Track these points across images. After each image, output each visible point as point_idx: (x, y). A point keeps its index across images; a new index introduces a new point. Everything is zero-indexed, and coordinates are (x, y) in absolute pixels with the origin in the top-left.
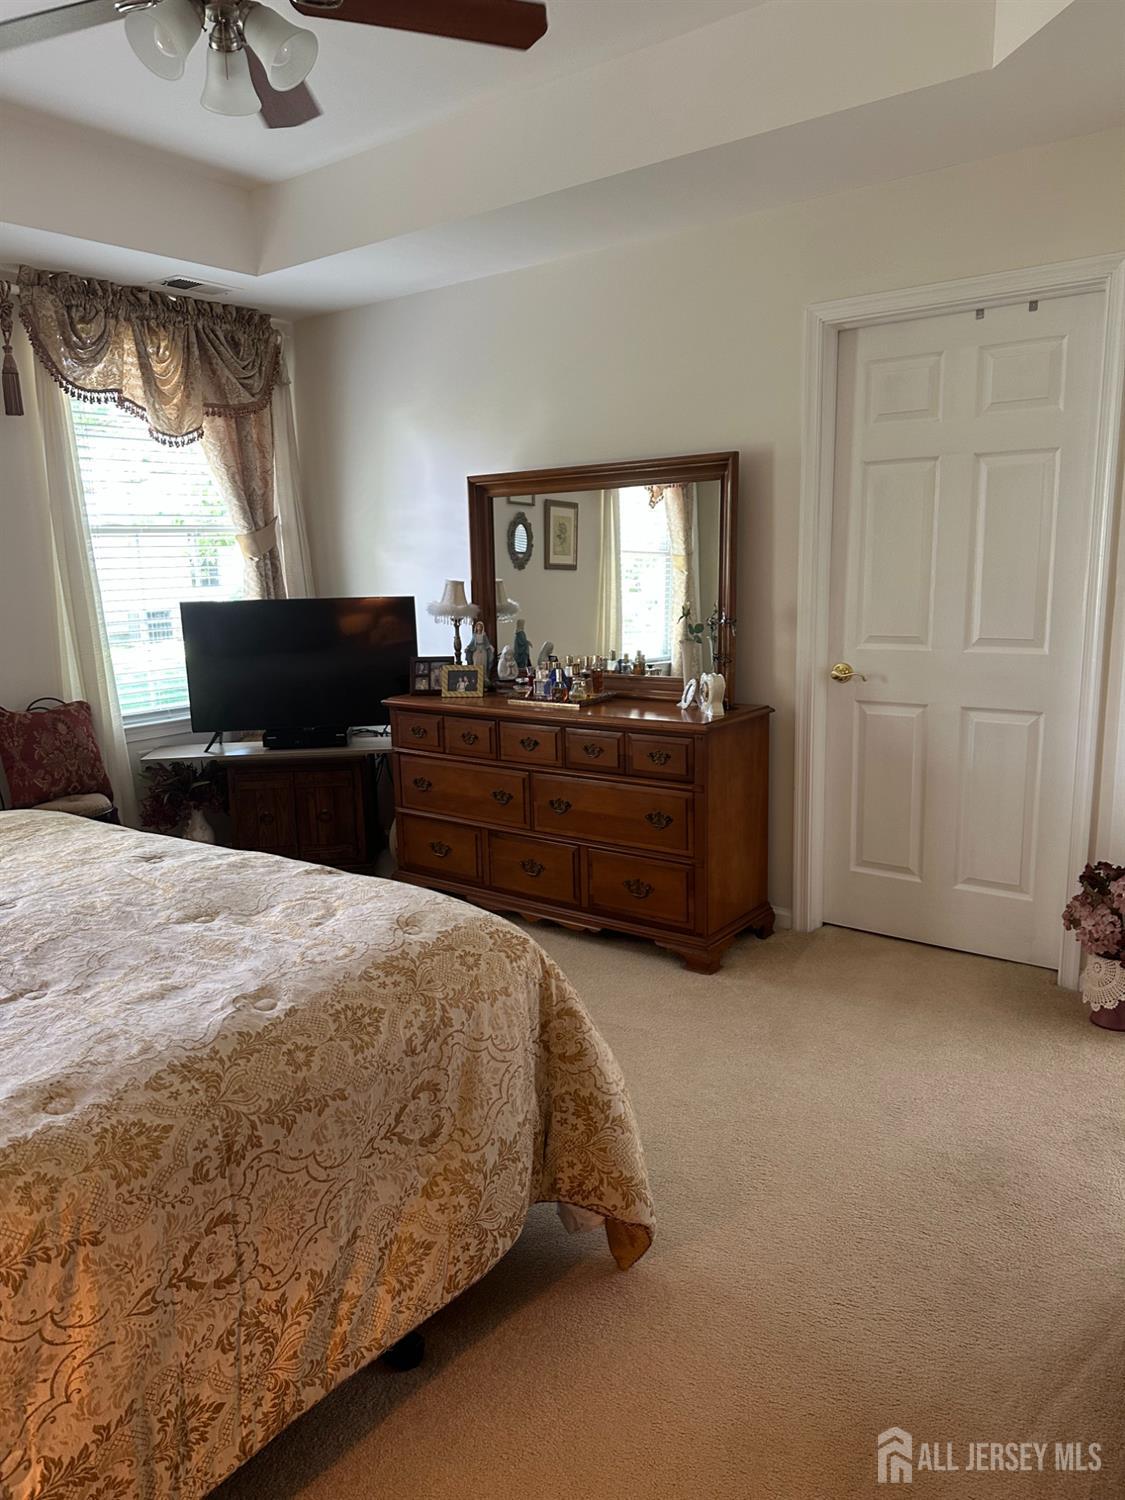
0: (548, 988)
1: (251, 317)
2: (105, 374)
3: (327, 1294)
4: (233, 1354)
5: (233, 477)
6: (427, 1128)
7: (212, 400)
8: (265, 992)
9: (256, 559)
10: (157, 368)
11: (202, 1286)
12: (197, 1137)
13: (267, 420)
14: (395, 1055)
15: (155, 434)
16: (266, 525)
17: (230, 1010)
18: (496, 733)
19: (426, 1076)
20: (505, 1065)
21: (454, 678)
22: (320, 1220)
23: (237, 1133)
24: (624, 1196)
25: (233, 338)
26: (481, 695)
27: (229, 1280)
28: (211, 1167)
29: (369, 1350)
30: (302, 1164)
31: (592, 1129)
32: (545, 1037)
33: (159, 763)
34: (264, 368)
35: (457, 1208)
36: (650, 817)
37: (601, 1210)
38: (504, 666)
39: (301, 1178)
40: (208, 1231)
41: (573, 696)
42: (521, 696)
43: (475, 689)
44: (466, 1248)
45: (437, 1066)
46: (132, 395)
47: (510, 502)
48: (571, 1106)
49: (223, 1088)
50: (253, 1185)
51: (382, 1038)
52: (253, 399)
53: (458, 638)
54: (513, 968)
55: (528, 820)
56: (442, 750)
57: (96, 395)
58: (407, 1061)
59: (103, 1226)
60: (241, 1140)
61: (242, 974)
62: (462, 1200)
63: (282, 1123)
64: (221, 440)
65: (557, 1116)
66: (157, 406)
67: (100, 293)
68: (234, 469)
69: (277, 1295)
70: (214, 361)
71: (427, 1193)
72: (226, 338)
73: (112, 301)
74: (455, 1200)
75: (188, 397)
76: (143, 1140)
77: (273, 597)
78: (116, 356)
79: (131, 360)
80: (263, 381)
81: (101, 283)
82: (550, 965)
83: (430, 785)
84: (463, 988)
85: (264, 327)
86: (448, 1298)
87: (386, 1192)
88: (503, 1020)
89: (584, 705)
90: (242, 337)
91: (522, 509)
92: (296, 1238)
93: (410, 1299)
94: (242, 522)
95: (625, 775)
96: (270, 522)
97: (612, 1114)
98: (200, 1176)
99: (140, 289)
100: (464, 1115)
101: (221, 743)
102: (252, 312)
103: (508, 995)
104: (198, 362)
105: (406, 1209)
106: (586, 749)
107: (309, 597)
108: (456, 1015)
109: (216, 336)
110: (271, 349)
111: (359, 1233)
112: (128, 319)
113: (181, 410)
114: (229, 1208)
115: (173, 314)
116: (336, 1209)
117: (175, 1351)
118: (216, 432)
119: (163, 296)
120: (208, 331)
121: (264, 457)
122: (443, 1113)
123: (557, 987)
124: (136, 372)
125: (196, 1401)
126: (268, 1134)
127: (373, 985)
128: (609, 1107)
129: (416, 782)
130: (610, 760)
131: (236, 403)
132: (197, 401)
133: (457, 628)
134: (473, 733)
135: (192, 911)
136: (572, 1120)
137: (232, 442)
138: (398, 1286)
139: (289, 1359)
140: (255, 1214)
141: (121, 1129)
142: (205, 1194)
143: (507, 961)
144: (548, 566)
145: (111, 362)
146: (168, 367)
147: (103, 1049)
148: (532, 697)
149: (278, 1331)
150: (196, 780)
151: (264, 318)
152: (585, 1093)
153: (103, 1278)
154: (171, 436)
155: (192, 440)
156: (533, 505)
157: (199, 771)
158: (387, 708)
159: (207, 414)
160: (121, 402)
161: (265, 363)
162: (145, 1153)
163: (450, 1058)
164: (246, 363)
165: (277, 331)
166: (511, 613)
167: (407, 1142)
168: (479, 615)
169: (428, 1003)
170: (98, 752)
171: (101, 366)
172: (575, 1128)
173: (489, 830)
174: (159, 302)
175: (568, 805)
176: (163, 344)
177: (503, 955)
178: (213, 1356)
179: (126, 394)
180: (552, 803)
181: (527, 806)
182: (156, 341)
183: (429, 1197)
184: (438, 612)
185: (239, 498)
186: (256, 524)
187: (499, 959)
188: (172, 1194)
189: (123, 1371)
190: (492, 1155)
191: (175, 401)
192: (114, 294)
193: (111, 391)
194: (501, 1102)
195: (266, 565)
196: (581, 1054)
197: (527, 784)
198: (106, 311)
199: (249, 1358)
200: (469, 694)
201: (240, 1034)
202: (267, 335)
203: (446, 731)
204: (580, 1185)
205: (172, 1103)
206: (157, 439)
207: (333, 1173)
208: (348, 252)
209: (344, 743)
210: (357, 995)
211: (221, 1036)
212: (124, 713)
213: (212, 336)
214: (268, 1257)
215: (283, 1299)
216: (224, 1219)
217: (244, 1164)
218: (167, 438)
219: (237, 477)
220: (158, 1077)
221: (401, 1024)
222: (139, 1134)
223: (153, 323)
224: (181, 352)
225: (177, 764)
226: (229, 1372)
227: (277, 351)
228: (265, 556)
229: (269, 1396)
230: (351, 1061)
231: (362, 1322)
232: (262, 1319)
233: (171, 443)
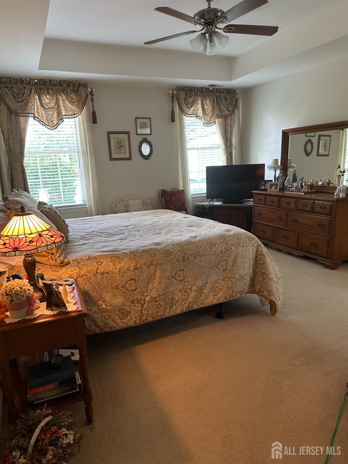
0: (258, 249)
1: (230, 91)
2: (194, 110)
3: (200, 290)
4: (182, 293)
5: (222, 134)
6: (224, 268)
7: (219, 114)
8: (196, 237)
9: (226, 155)
10: (206, 107)
11: (177, 280)
12: (178, 254)
13: (233, 118)
14: (218, 251)
15: (204, 124)
16: (230, 146)
17: (189, 238)
18: (279, 201)
19: (225, 258)
20: (243, 261)
21: (271, 185)
22: (200, 276)
23: (185, 256)
24: (269, 294)
25: (225, 97)
26: (278, 190)
27: (182, 281)
28: (181, 260)
29: (207, 304)
30: (197, 265)
31: (264, 279)
32: (256, 259)
33: (198, 205)
34: (233, 104)
35: (228, 284)
36: (319, 225)
37: (264, 296)
38: (286, 183)
39: (197, 268)
40: (179, 271)
41: (303, 191)
42: (289, 191)
43: (277, 189)
44: (229, 292)
45: (228, 257)
46: (200, 115)
47: (306, 136)
48: (260, 274)
49: (184, 248)
50: (188, 266)
51: (215, 248)
52: (229, 113)
53: (275, 175)
54: (249, 242)
55: (286, 225)
56: (265, 205)
57: (191, 116)
58: (221, 254)
59: (162, 263)
60: (186, 258)
61: (193, 234)
62: (230, 283)
63: (194, 257)
64: (220, 124)
65: (257, 275)
66: (205, 117)
67: (194, 90)
68: (223, 132)
69: (190, 287)
70: (220, 104)
71: (223, 280)
72: (224, 97)
73: (197, 92)
74: (228, 282)
75: (213, 114)
76: (169, 252)
77: (230, 165)
78: (196, 105)
79: (200, 106)
80: (232, 108)
81: (194, 88)
82: (260, 244)
83: (261, 214)
84: (236, 243)
85: (234, 93)
86: (225, 301)
87: (214, 277)
88: (244, 252)
89: (306, 193)
90: (228, 97)
91: (310, 138)
92: (195, 278)
93: (217, 298)
94: (224, 145)
95: (313, 213)
96: (231, 145)
97: (269, 277)
98: (178, 261)
99: (203, 88)
100: (232, 267)
101: (213, 202)
102: (231, 89)
103: (247, 247)
104: (216, 105)
105: (218, 282)
106: (303, 205)
107: (240, 164)
108: (233, 248)
109: (221, 97)
110: (235, 99)
111: (208, 282)
112: (200, 96)
113: (211, 117)
114: (183, 268)
115: (211, 93)
116: (203, 275)
117: (172, 289)
118: (219, 122)
119: (208, 89)
120: (219, 96)
121: (231, 128)
122: (228, 266)
123: (261, 249)
124: (201, 109)
125: (174, 298)
126: (191, 258)
127: (216, 239)
128: (269, 275)
129: (258, 213)
130: (309, 208)
131: (225, 114)
132: (215, 115)
133: (275, 172)
134: (274, 200)
135: (189, 226)
136: (260, 277)
137: (223, 125)
138: (214, 294)
139: (191, 298)
140: (188, 271)
141: (166, 250)
142: (179, 264)
143: (248, 241)
144: (318, 155)
145: (195, 107)
146: (208, 107)
147: (167, 240)
148: (292, 191)
149: (190, 293)
150: (206, 210)
151: (234, 91)
152: (263, 271)
153: (161, 271)
154: (207, 124)
155: (213, 125)
156: (314, 136)
157: (207, 208)
158: (253, 193)
159: (217, 118)
160: (197, 117)
161: (233, 103)
162: (169, 254)
163: (231, 256)
164: (228, 103)
165: (237, 94)
166: (293, 168)
167: (219, 269)
168: (282, 168)
169: (227, 244)
170: (185, 202)
171: (193, 108)
172: (260, 278)
173: (276, 227)
174: (208, 90)
175: (297, 221)
176: (208, 101)
177: (247, 239)
178: (178, 292)
179: (198, 115)
180: (293, 220)
181: (286, 221)
182: (206, 101)
183: (223, 281)
184: (270, 168)
185: (223, 139)
186: (227, 146)
187: (246, 240)
188: (173, 262)
189: (163, 287)
190: (238, 277)
191: (210, 115)
192: (197, 90)
193: (195, 114)
194: (241, 267)
195: (229, 156)
196: (264, 263)
197: (287, 215)
198: (195, 95)
199: (185, 295)
200: (275, 190)
201: (189, 241)
202: (234, 95)
203: (267, 200)
204: (260, 290)
205: (175, 249)
206: (204, 125)
207: (203, 269)
208: (252, 73)
209: (242, 203)
210: (213, 240)
211: (186, 241)
212: (192, 193)
213: (220, 97)
214: (190, 280)
215: (191, 288)
216: (182, 270)
217: (186, 262)
218: (207, 125)
219: (223, 134)
220: (174, 244)
221: (220, 246)
222: (169, 251)
223: (206, 96)
224: (212, 103)
225: (202, 206)
226: (180, 296)
227: (237, 99)
228: (229, 154)
229: (187, 303)
230: (208, 250)
231: (206, 298)
232: (187, 290)
233: (207, 126)
